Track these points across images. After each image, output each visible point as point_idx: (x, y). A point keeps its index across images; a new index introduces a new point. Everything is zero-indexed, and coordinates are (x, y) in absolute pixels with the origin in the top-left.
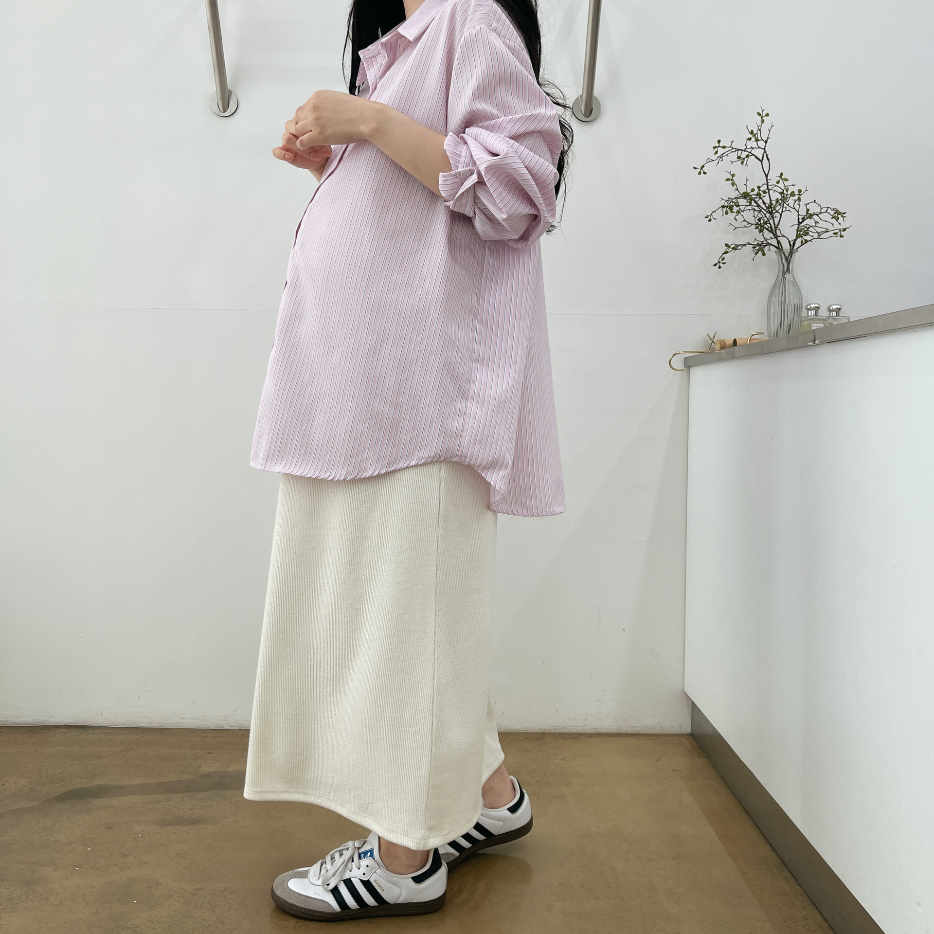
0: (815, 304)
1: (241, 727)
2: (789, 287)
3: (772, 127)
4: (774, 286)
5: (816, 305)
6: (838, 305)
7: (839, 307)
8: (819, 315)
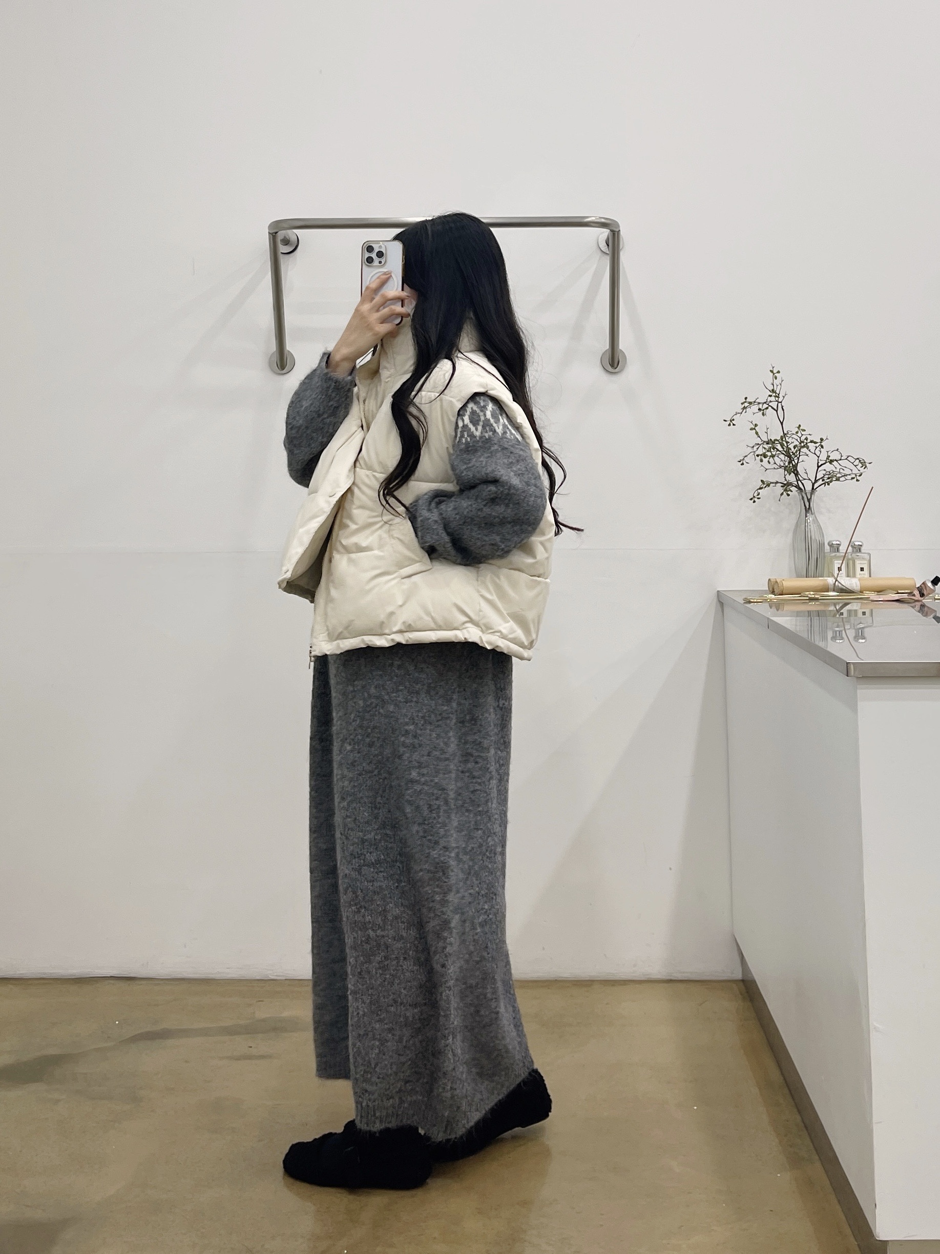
0: (836, 541)
1: (287, 976)
2: (812, 527)
3: (782, 381)
4: (797, 525)
5: (838, 543)
6: (860, 542)
7: (860, 544)
8: (841, 551)
